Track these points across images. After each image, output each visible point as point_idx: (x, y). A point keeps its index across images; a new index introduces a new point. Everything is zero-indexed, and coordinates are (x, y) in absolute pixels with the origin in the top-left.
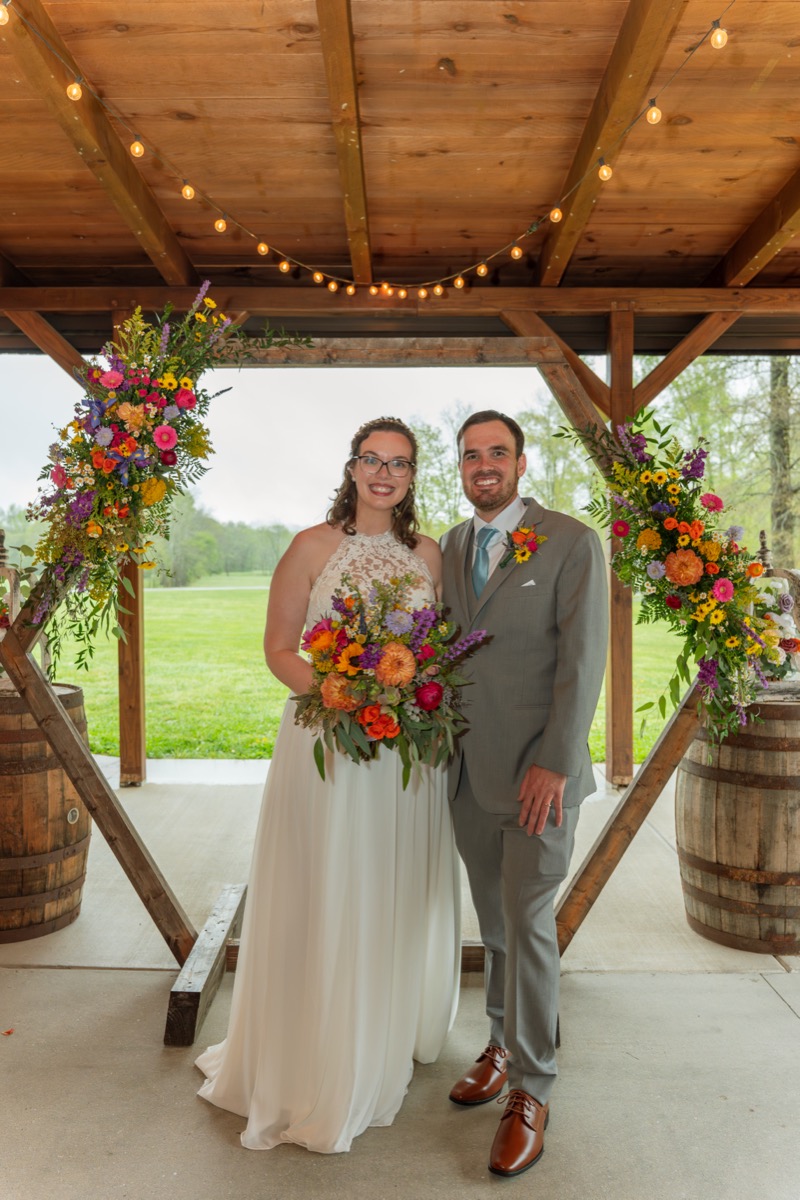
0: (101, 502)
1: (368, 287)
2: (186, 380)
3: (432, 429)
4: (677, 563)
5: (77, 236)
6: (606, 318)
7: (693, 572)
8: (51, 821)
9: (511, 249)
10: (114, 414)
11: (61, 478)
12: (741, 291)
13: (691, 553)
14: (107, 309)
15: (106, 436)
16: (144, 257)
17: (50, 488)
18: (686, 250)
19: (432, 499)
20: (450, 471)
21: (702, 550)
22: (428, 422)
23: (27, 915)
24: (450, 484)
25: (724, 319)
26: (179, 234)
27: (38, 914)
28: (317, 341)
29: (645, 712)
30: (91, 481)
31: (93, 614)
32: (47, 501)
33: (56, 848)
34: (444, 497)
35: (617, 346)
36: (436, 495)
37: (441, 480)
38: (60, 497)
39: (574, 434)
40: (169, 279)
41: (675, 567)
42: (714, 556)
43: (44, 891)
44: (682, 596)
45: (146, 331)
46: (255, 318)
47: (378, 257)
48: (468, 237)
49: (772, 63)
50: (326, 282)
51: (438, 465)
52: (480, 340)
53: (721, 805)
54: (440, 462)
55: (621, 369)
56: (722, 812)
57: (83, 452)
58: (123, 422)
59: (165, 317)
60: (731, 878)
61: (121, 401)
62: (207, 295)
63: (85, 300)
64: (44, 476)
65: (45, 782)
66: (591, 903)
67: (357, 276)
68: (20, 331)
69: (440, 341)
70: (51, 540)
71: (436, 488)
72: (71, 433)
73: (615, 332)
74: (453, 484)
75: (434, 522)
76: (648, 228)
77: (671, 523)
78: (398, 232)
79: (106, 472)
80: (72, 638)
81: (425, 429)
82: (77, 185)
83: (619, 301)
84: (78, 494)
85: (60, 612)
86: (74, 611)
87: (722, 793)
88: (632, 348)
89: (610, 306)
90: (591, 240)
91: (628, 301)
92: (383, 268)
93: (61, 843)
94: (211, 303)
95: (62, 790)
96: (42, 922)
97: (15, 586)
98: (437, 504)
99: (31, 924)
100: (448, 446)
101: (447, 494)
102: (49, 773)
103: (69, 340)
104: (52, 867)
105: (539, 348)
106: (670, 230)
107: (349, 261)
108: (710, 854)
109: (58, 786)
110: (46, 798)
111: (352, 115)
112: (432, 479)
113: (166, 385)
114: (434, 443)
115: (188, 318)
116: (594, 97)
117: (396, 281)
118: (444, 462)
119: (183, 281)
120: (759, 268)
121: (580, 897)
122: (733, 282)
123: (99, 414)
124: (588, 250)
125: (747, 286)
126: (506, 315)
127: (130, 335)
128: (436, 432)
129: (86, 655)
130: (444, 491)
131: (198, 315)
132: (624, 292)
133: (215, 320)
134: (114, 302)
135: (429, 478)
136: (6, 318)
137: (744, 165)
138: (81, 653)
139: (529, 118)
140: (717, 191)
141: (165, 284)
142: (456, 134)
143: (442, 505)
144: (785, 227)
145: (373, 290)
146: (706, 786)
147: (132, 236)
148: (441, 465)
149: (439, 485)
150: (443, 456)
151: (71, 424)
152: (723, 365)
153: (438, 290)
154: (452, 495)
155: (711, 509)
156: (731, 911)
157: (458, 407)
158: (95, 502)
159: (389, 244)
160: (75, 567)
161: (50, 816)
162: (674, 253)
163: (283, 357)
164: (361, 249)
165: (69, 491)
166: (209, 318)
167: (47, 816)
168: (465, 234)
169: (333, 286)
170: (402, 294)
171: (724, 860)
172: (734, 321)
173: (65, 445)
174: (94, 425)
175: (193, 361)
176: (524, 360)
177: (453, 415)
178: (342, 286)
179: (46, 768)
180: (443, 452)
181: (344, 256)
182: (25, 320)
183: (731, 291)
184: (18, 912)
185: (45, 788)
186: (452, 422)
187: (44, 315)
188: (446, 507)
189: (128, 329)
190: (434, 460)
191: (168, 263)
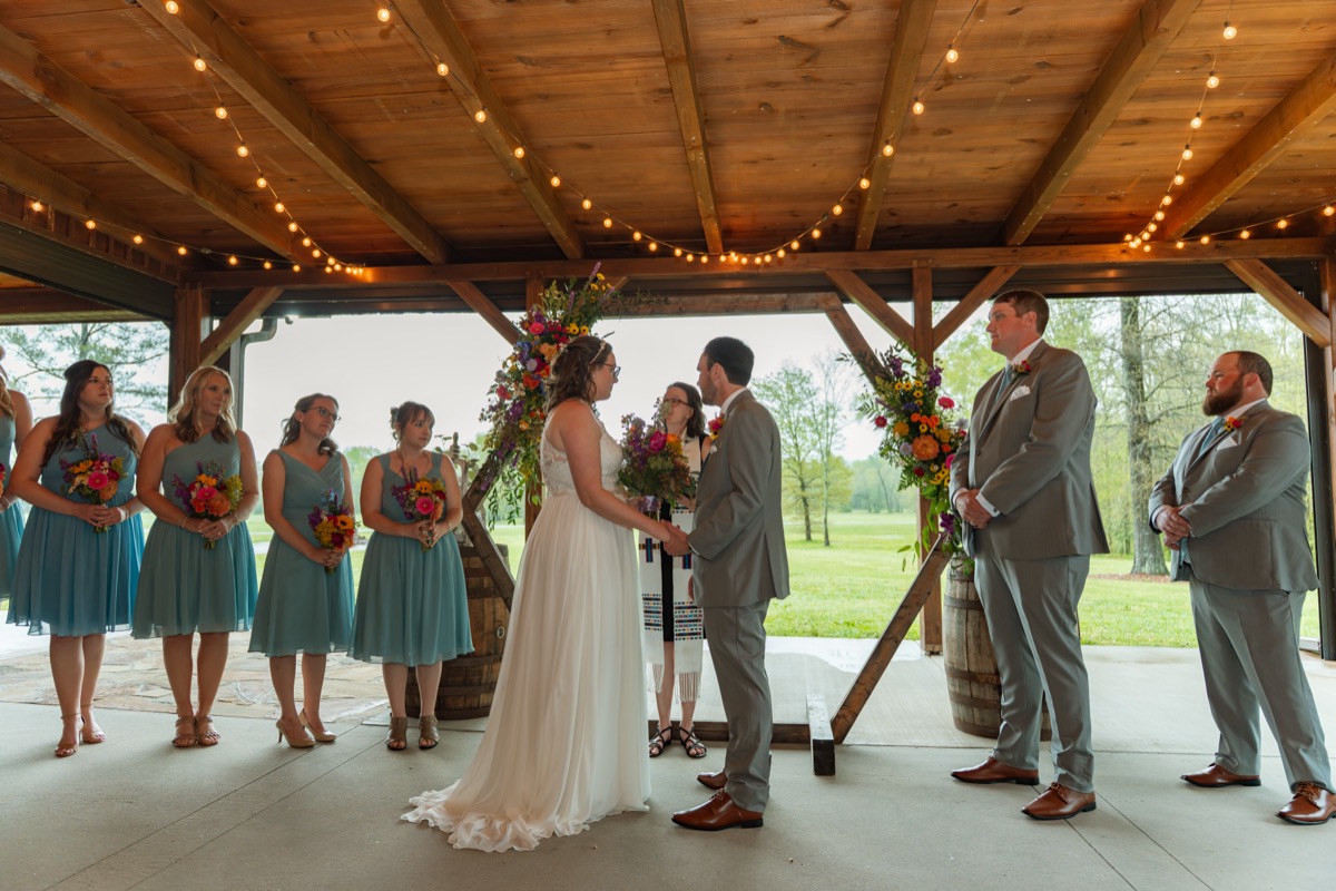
0: (529, 406)
1: (719, 256)
2: (584, 327)
3: (804, 372)
4: (921, 444)
5: (502, 226)
6: (909, 272)
7: (931, 450)
8: (487, 634)
9: (812, 231)
10: (538, 351)
11: (503, 393)
12: (1019, 249)
13: (931, 437)
14: (522, 278)
15: (533, 364)
16: (551, 239)
17: (495, 398)
18: (972, 219)
19: (804, 438)
20: (822, 412)
21: (937, 435)
22: (799, 366)
23: (468, 701)
24: (821, 424)
25: (1006, 271)
26: (577, 222)
27: (476, 701)
28: (671, 299)
29: (905, 552)
30: (523, 394)
31: (520, 485)
32: (492, 409)
33: (489, 654)
34: (816, 437)
35: (919, 295)
36: (809, 435)
37: (812, 420)
38: (501, 405)
39: (852, 358)
40: (568, 254)
41: (919, 447)
42: (946, 440)
43: (480, 684)
44: (924, 467)
45: (559, 296)
46: (631, 281)
47: (727, 233)
48: (796, 216)
49: (1001, 94)
50: (684, 255)
51: (810, 406)
52: (784, 296)
53: (969, 627)
54: (812, 403)
55: (923, 313)
56: (970, 633)
57: (517, 376)
58: (543, 356)
59: (571, 286)
60: (978, 682)
61: (542, 342)
62: (600, 271)
63: (505, 272)
64: (491, 392)
65: (483, 606)
66: (869, 694)
67: (710, 248)
68: (458, 296)
69: (756, 297)
70: (495, 433)
71: (808, 429)
72: (509, 363)
73: (916, 284)
74: (825, 424)
75: (808, 461)
76: (937, 204)
77: (915, 417)
78: (741, 215)
79: (532, 388)
80: (506, 502)
81: (797, 372)
82: (505, 192)
83: (919, 259)
84: (514, 404)
85: (498, 484)
86: (508, 483)
87: (970, 618)
88: (930, 294)
89: (911, 264)
90: (894, 214)
91: (927, 259)
92: (732, 240)
93: (492, 651)
94: (601, 277)
95: (494, 613)
96: (478, 708)
97: (465, 471)
98: (810, 444)
99: (471, 708)
100: (819, 388)
101: (819, 434)
102: (486, 600)
103: (492, 300)
104: (486, 667)
105: (825, 301)
106: (955, 205)
107: (704, 237)
108: (963, 664)
109: (491, 609)
110: (484, 617)
111: (700, 142)
112: (804, 420)
113: (571, 331)
114: (805, 386)
115: (586, 287)
116: (875, 120)
117: (741, 250)
118: (816, 403)
119: (578, 254)
120: (1029, 232)
121: (861, 689)
122: (1011, 242)
123: (527, 351)
124: (892, 221)
125: (1023, 245)
126: (828, 273)
127: (548, 299)
128: (808, 375)
129: (515, 514)
130: (816, 431)
131: (593, 285)
132: (923, 253)
133: (604, 288)
134: (528, 273)
135: (801, 419)
136: (449, 287)
137: (1001, 158)
138: (511, 513)
139: (830, 136)
140: (986, 176)
141: (565, 258)
142: (777, 148)
143: (814, 445)
144: (1040, 201)
145: (723, 258)
146: (959, 614)
147: (543, 224)
148: (813, 406)
149: (812, 425)
150: (814, 397)
151: (509, 358)
152: (1088, 305)
153: (781, 253)
154: (824, 434)
155: (945, 407)
156: (980, 708)
157: (829, 351)
158: (525, 407)
159: (735, 223)
160: (509, 453)
161: (486, 630)
162: (963, 222)
163: (649, 311)
164: (713, 230)
165: (507, 402)
166: (600, 287)
167: (483, 629)
168: (793, 214)
169: (690, 258)
170: (744, 261)
171: (973, 669)
172: (1013, 273)
173: (506, 371)
174: (525, 358)
175: (589, 315)
176: (814, 308)
177: (824, 359)
178: (697, 257)
179: (485, 596)
180: (815, 394)
181: (701, 233)
182: (460, 287)
183: (1011, 249)
184: (462, 698)
185: (483, 609)
186: (823, 366)
187: (477, 284)
188: (818, 446)
189: (548, 296)
190: (806, 402)
191: (569, 245)
